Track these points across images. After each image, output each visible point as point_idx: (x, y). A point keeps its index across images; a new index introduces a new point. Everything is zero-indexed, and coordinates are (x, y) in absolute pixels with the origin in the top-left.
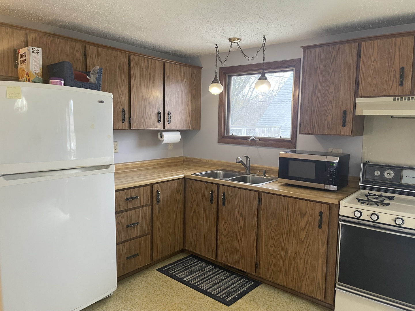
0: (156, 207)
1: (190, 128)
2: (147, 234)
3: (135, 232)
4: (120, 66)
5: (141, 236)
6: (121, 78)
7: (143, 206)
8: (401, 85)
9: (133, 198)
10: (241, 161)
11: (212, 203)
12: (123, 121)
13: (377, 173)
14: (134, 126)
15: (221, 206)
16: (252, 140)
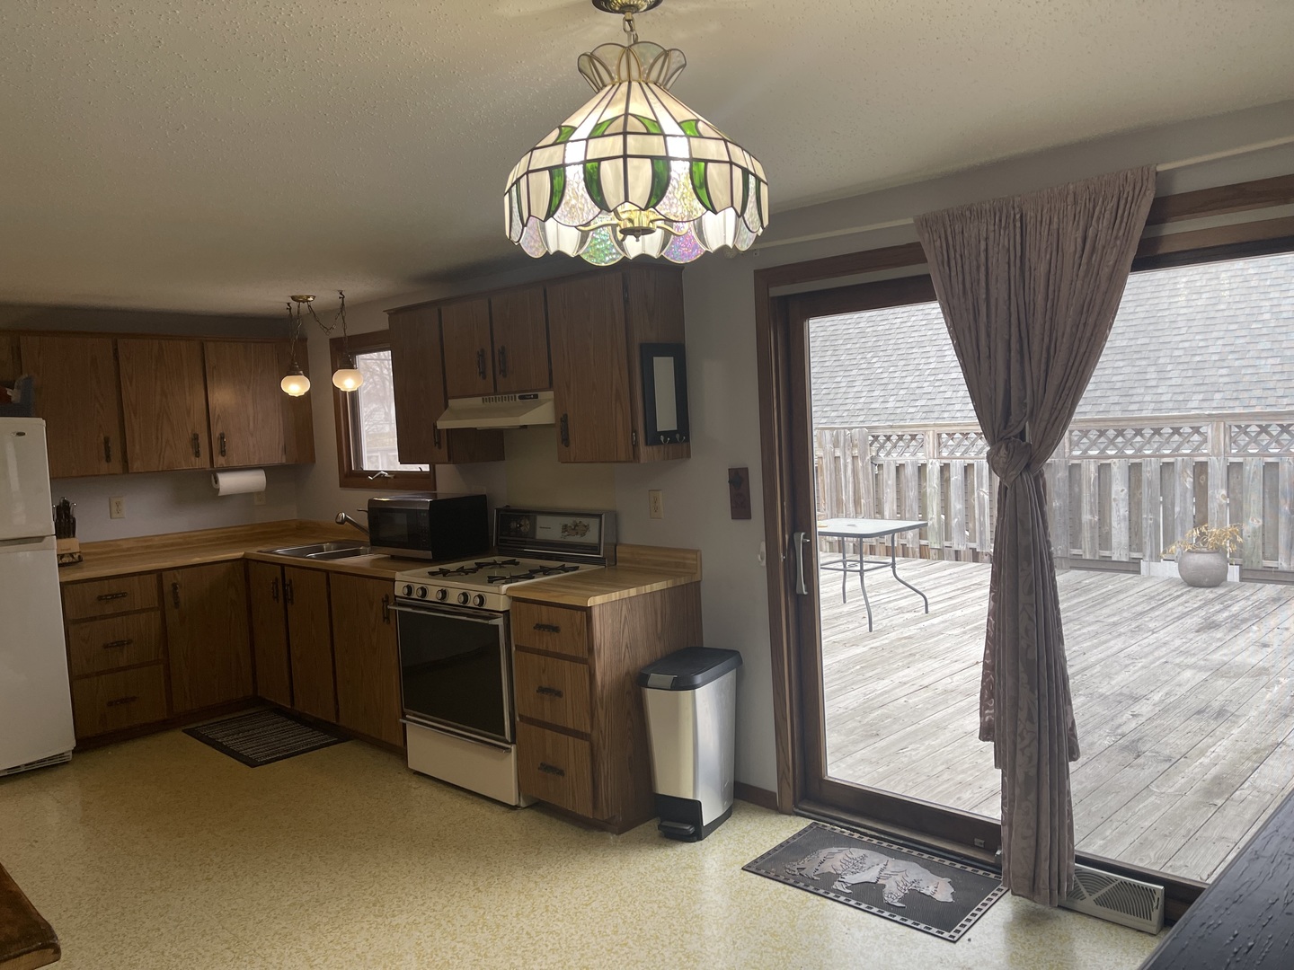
0: (173, 615)
1: (284, 461)
2: (156, 663)
3: (124, 658)
4: (94, 362)
5: (140, 666)
6: (99, 383)
7: (142, 611)
8: (484, 378)
9: (112, 595)
10: (346, 519)
11: (278, 600)
12: (108, 459)
13: (514, 525)
14: (136, 466)
15: (289, 605)
16: (381, 476)
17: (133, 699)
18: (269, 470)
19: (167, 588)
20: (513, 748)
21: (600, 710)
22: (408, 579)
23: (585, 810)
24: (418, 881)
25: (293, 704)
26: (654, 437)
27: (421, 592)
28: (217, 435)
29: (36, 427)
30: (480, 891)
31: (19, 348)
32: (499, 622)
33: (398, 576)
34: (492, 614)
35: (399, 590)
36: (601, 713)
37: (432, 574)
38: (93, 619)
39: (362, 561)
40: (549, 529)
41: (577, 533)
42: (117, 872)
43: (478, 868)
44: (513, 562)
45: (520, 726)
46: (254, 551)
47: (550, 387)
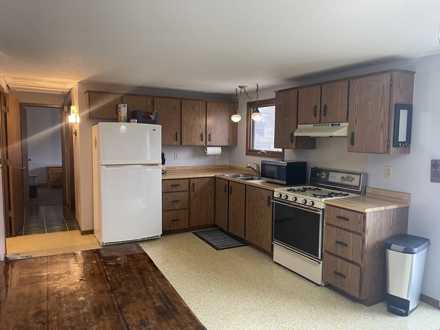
0: (192, 194)
1: (228, 145)
2: (186, 209)
3: (177, 206)
4: (175, 107)
5: (182, 209)
6: (175, 114)
7: (183, 191)
8: (315, 117)
9: (176, 185)
10: (250, 167)
11: (226, 193)
12: (176, 140)
13: (318, 175)
14: (184, 143)
15: (230, 194)
16: (262, 152)
17: (179, 220)
18: (222, 147)
19: (191, 184)
20: (321, 262)
21: (366, 255)
22: (280, 192)
23: (356, 295)
24: (288, 309)
25: (228, 229)
26: (396, 144)
27: (286, 197)
28: (208, 134)
29: (159, 127)
30: (315, 320)
31: (154, 102)
32: (321, 213)
33: (276, 190)
34: (317, 209)
35: (276, 195)
36: (366, 256)
37: (288, 190)
38: (169, 192)
39: (257, 182)
40: (335, 178)
41: (348, 181)
42: (181, 282)
43: (311, 309)
44: (317, 189)
45: (325, 255)
46: (218, 174)
47: (347, 121)
